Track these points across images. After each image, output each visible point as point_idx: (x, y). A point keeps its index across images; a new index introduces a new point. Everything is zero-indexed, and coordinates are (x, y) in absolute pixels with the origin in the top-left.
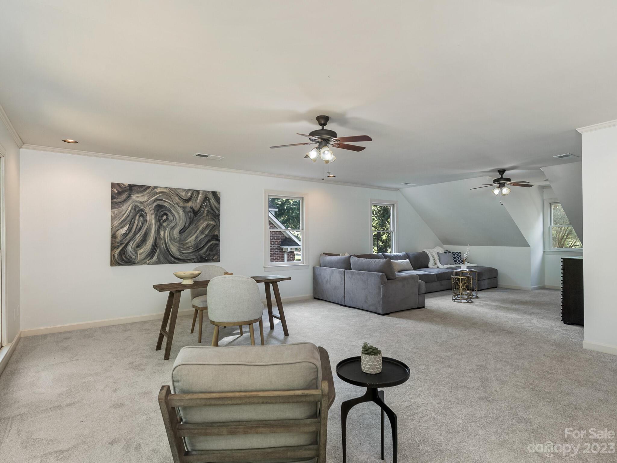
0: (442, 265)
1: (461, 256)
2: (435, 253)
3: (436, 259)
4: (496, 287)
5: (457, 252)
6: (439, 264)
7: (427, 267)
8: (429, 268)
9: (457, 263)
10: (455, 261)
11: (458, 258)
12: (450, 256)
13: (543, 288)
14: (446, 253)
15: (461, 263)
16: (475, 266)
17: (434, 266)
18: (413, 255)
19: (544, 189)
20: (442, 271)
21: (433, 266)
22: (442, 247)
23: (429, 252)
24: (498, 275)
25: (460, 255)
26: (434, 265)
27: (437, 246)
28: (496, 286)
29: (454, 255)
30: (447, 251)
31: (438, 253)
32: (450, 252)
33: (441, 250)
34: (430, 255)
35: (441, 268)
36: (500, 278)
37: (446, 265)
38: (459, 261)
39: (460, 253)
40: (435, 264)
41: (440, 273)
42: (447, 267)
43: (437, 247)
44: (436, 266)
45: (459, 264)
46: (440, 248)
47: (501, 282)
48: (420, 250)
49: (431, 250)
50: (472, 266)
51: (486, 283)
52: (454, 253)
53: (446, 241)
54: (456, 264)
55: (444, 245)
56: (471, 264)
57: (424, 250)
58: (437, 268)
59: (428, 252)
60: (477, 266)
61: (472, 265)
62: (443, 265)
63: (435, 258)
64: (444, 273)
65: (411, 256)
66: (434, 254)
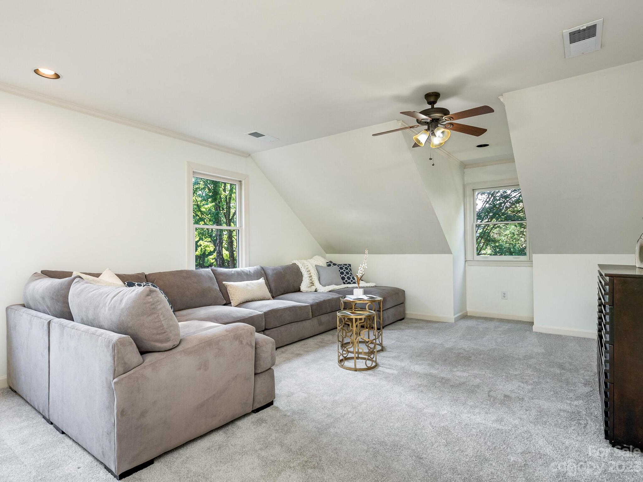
0: (322, 286)
1: (351, 271)
2: (313, 267)
3: (313, 277)
4: (403, 319)
5: (346, 265)
6: (317, 285)
7: (299, 290)
8: (302, 292)
9: (346, 281)
10: (343, 278)
11: (347, 273)
12: (334, 272)
13: (465, 317)
14: (329, 265)
15: (352, 281)
16: (373, 286)
17: (309, 289)
18: (273, 270)
19: (465, 168)
20: (322, 298)
21: (307, 289)
22: (324, 257)
23: (303, 264)
24: (406, 298)
25: (350, 269)
26: (309, 287)
27: (316, 255)
28: (403, 317)
29: (341, 268)
30: (331, 262)
31: (317, 266)
32: (335, 264)
33: (321, 262)
34: (303, 270)
35: (321, 291)
36: (408, 304)
37: (328, 285)
38: (349, 278)
39: (350, 265)
40: (312, 284)
41: (317, 301)
42: (330, 290)
43: (315, 257)
44: (313, 288)
45: (349, 283)
46: (320, 258)
47: (411, 311)
48: (287, 261)
49: (305, 262)
50: (368, 286)
51: (390, 315)
52: (341, 265)
53: (329, 248)
54: (344, 283)
55: (327, 254)
56: (367, 282)
57: (295, 262)
58: (315, 291)
59: (300, 266)
60: (376, 286)
61: (368, 284)
62: (325, 286)
63: (312, 274)
64: (324, 301)
65: (270, 272)
66: (310, 269)
